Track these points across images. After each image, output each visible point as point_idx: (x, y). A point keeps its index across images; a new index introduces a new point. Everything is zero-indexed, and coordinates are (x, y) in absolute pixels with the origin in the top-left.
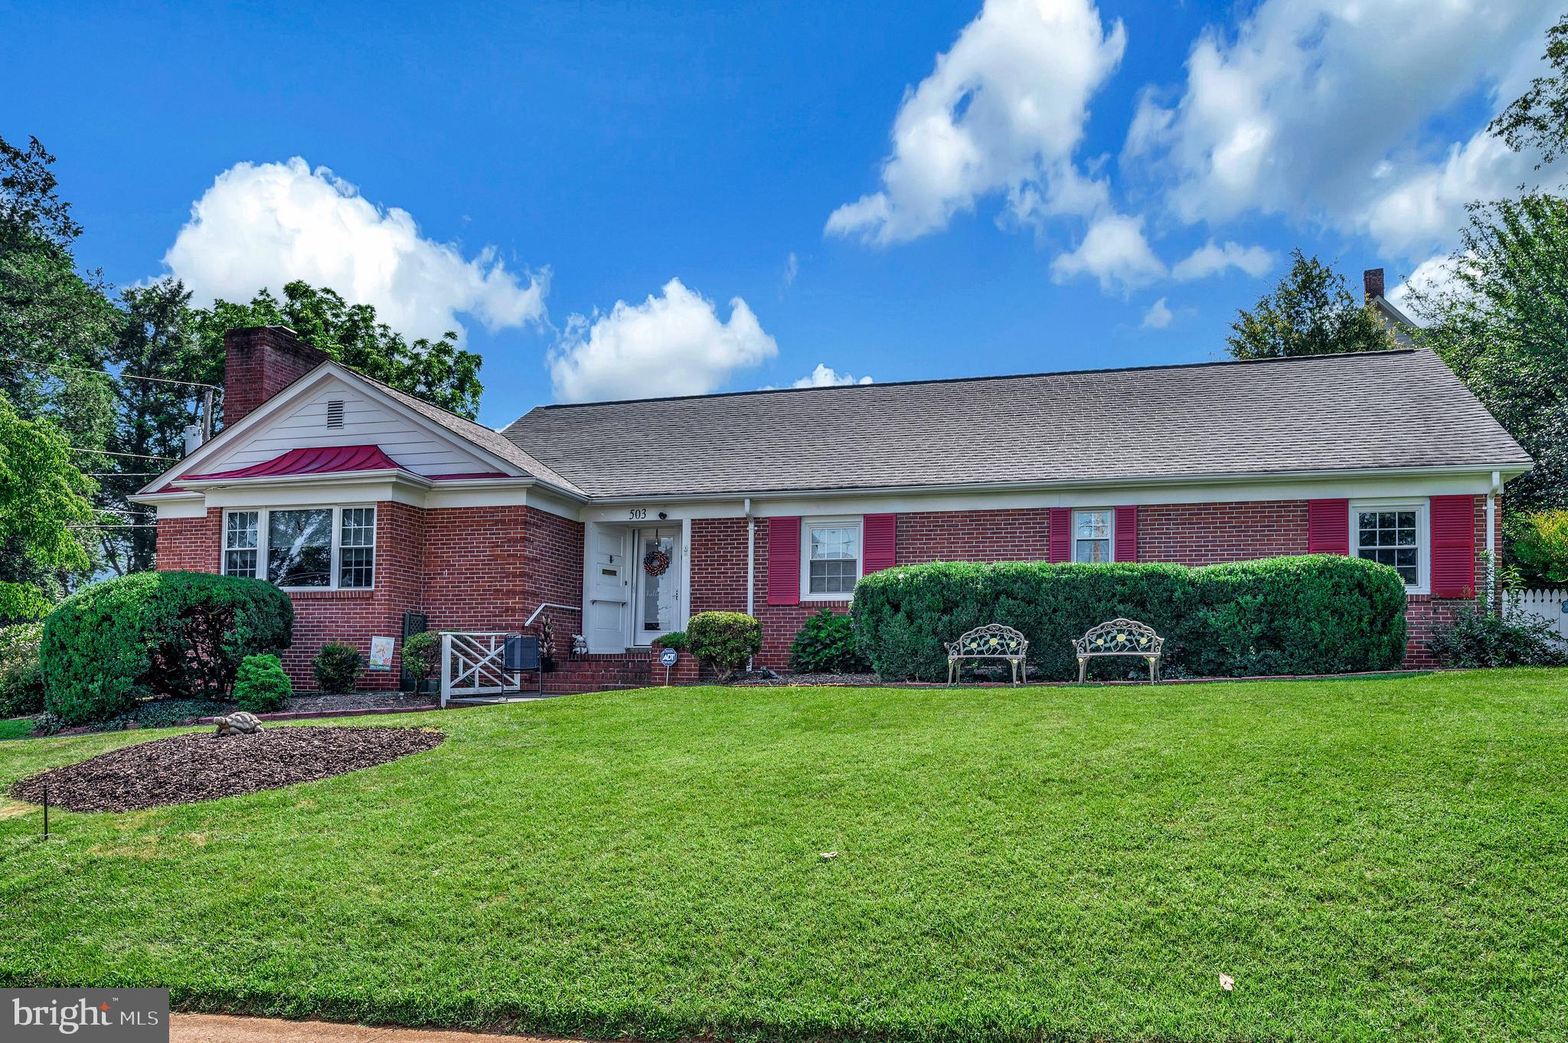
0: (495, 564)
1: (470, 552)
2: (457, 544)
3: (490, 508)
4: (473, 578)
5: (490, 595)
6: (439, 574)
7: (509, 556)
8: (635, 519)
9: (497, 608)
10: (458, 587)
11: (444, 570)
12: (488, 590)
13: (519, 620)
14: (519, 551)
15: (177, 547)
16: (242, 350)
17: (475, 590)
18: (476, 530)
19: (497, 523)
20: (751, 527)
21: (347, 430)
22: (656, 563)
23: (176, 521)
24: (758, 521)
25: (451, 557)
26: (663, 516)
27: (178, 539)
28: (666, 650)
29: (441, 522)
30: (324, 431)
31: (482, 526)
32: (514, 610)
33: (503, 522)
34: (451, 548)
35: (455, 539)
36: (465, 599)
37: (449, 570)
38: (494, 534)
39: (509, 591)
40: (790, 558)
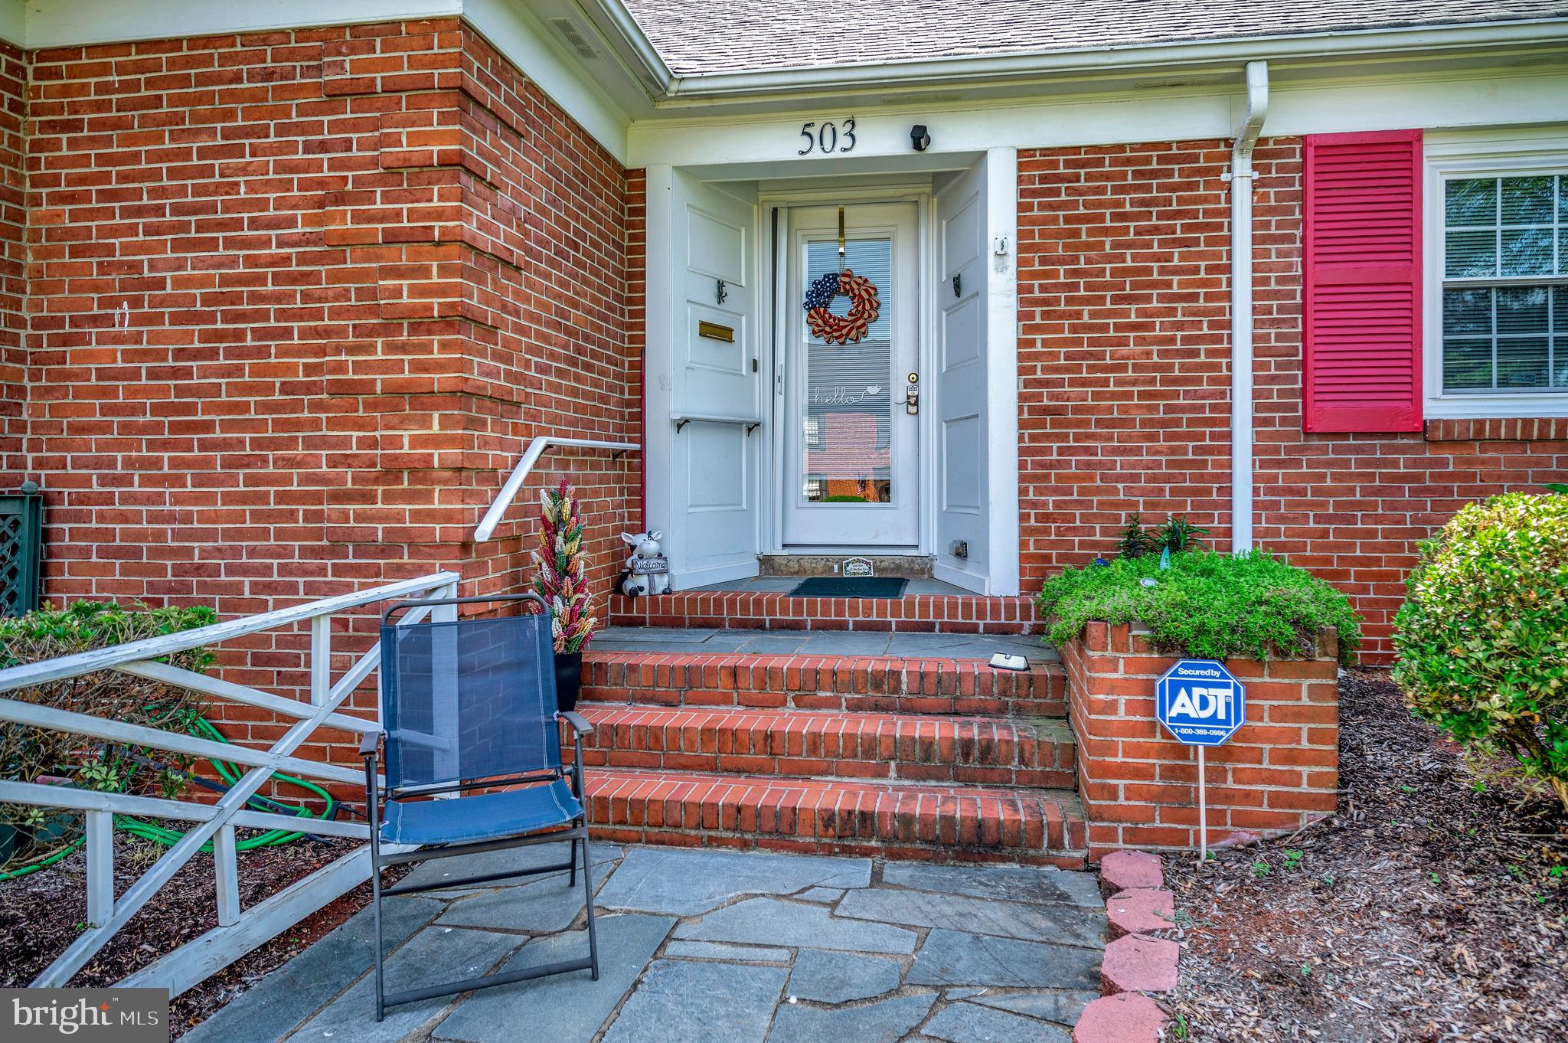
0: (334, 277)
1: (221, 225)
2: (162, 192)
4: (239, 335)
5: (316, 406)
6: (95, 321)
7: (392, 238)
8: (817, 154)
9: (347, 461)
10: (175, 373)
11: (116, 303)
12: (309, 388)
13: (448, 517)
14: (439, 215)
17: (250, 389)
18: (247, 133)
19: (335, 95)
20: (1242, 171)
22: (841, 307)
24: (1263, 152)
25: (143, 248)
26: (919, 137)
28: (1182, 670)
29: (99, 106)
31: (272, 113)
32: (421, 471)
33: (361, 92)
34: (140, 212)
35: (156, 175)
36: (208, 427)
37: (136, 303)
38: (323, 146)
39: (397, 393)
40: (1392, 271)
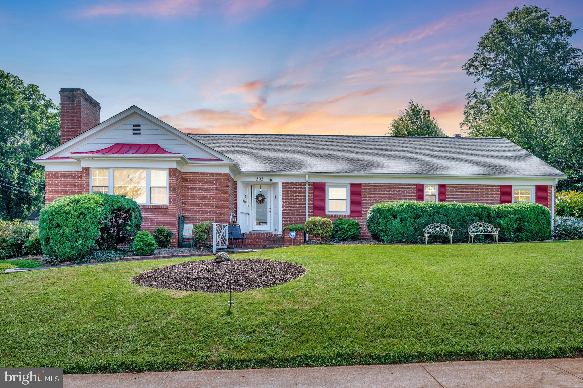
0: (215, 196)
1: (203, 191)
2: (197, 187)
3: (212, 173)
4: (205, 202)
5: (213, 209)
6: (189, 200)
7: (221, 193)
8: (258, 181)
9: (217, 214)
10: (198, 205)
11: (192, 198)
12: (213, 207)
13: (227, 219)
14: (226, 191)
15: (57, 184)
16: (69, 98)
17: (206, 207)
18: (206, 182)
19: (216, 179)
20: (307, 186)
21: (142, 137)
22: (260, 199)
23: (55, 172)
24: (309, 184)
25: (195, 193)
26: (271, 180)
27: (57, 181)
28: (291, 232)
29: (190, 178)
30: (132, 136)
31: (209, 180)
32: (224, 215)
33: (218, 179)
34: (195, 189)
35: (196, 186)
36: (202, 210)
37: (194, 198)
38: (214, 184)
39: (222, 208)
40: (322, 198)
